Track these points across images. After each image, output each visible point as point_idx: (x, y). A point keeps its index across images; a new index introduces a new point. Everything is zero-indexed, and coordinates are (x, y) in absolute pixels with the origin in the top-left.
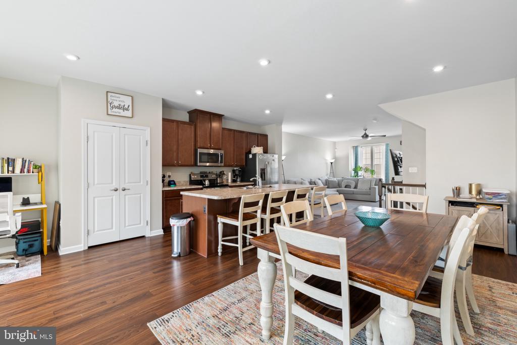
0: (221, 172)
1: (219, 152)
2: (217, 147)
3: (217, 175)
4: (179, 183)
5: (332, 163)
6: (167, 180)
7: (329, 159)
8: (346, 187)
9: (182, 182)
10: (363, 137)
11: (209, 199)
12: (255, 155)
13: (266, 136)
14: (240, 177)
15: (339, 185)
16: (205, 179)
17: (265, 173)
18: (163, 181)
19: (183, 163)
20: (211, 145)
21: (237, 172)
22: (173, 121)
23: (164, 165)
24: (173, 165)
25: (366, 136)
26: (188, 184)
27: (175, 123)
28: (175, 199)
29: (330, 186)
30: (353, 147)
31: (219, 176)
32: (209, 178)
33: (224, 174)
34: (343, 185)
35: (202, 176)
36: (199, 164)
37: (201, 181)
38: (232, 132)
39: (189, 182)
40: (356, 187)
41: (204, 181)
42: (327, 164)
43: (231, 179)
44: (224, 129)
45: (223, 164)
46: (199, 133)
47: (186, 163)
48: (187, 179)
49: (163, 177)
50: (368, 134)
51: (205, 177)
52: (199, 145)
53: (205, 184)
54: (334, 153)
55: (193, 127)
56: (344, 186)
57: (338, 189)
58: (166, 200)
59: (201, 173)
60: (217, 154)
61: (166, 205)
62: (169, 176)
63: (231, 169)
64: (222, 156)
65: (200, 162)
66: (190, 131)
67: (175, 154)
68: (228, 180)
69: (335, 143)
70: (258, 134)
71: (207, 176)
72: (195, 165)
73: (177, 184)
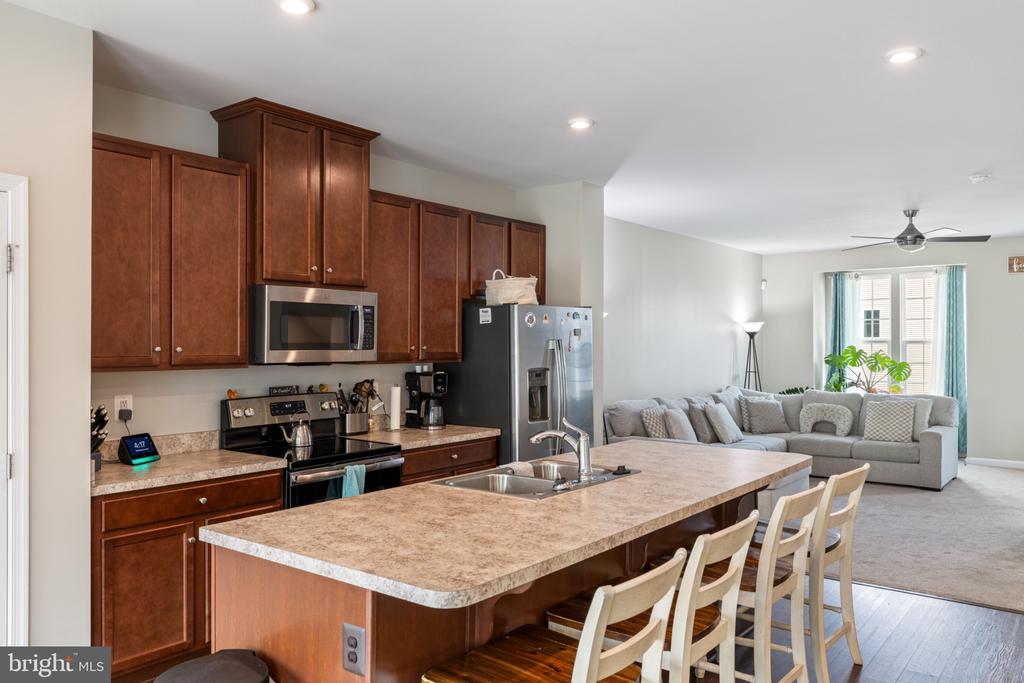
0: (358, 387)
1: (359, 300)
2: (348, 277)
3: (341, 397)
4: (171, 446)
5: (752, 335)
6: (114, 433)
7: (741, 317)
8: (814, 430)
9: (186, 439)
10: (901, 239)
11: (379, 599)
12: (503, 312)
13: (537, 231)
14: (438, 405)
15: (789, 424)
16: (291, 418)
17: (543, 389)
18: (96, 443)
19: (194, 355)
20: (321, 267)
21: (427, 386)
22: (144, 151)
23: (99, 366)
24: (147, 365)
25: (912, 237)
26: (215, 444)
27: (155, 162)
28: (156, 536)
29: (757, 424)
30: (826, 275)
31: (355, 403)
32: (311, 414)
33: (371, 393)
34: (806, 420)
35: (277, 409)
36: (269, 355)
37: (274, 429)
38: (411, 211)
39: (217, 436)
40: (855, 430)
41: (290, 428)
42: (734, 335)
43: (402, 413)
44: (376, 196)
45: (371, 355)
46: (267, 211)
47: (210, 353)
48: (209, 423)
49: (93, 427)
50: (921, 230)
51: (291, 411)
52: (267, 267)
53: (292, 446)
54: (758, 295)
55: (240, 185)
56: (811, 425)
57: (788, 436)
58: (113, 545)
59: (273, 392)
60: (347, 307)
61: (110, 568)
62: (125, 415)
63: (401, 369)
64: (369, 318)
65: (272, 348)
66: (224, 200)
67: (155, 309)
68: (386, 417)
69: (759, 258)
70: (510, 222)
71: (299, 407)
72: (252, 357)
73: (163, 450)
